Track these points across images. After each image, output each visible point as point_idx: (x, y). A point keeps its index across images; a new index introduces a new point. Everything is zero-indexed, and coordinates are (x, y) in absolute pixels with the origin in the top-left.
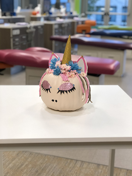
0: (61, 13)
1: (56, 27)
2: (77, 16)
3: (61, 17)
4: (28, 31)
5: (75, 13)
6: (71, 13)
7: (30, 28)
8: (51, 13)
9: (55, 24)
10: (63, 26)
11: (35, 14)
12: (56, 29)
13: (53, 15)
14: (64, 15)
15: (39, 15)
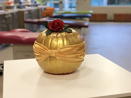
0: (28, 3)
1: (27, 13)
2: (40, 5)
3: (28, 6)
4: (6, 17)
5: (38, 3)
6: (35, 2)
7: (8, 14)
8: (21, 3)
9: (26, 11)
10: (32, 12)
11: (9, 4)
12: (26, 15)
13: (23, 4)
14: (30, 4)
15: (12, 5)
